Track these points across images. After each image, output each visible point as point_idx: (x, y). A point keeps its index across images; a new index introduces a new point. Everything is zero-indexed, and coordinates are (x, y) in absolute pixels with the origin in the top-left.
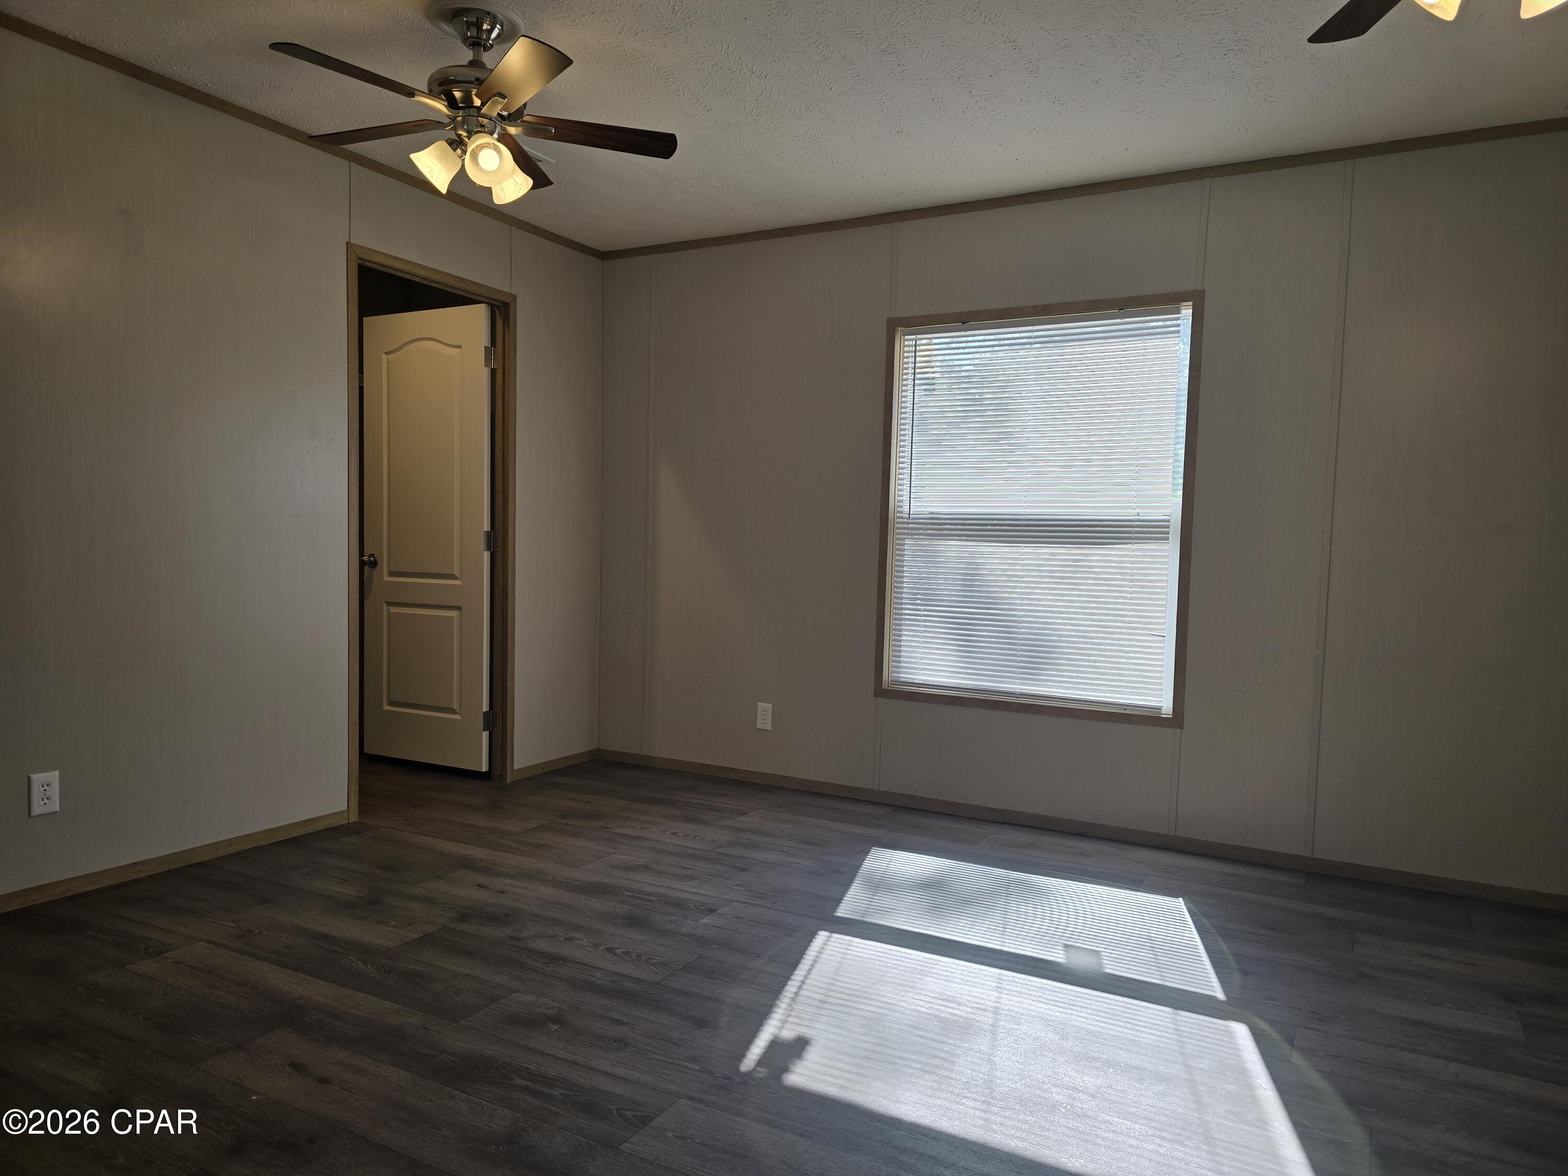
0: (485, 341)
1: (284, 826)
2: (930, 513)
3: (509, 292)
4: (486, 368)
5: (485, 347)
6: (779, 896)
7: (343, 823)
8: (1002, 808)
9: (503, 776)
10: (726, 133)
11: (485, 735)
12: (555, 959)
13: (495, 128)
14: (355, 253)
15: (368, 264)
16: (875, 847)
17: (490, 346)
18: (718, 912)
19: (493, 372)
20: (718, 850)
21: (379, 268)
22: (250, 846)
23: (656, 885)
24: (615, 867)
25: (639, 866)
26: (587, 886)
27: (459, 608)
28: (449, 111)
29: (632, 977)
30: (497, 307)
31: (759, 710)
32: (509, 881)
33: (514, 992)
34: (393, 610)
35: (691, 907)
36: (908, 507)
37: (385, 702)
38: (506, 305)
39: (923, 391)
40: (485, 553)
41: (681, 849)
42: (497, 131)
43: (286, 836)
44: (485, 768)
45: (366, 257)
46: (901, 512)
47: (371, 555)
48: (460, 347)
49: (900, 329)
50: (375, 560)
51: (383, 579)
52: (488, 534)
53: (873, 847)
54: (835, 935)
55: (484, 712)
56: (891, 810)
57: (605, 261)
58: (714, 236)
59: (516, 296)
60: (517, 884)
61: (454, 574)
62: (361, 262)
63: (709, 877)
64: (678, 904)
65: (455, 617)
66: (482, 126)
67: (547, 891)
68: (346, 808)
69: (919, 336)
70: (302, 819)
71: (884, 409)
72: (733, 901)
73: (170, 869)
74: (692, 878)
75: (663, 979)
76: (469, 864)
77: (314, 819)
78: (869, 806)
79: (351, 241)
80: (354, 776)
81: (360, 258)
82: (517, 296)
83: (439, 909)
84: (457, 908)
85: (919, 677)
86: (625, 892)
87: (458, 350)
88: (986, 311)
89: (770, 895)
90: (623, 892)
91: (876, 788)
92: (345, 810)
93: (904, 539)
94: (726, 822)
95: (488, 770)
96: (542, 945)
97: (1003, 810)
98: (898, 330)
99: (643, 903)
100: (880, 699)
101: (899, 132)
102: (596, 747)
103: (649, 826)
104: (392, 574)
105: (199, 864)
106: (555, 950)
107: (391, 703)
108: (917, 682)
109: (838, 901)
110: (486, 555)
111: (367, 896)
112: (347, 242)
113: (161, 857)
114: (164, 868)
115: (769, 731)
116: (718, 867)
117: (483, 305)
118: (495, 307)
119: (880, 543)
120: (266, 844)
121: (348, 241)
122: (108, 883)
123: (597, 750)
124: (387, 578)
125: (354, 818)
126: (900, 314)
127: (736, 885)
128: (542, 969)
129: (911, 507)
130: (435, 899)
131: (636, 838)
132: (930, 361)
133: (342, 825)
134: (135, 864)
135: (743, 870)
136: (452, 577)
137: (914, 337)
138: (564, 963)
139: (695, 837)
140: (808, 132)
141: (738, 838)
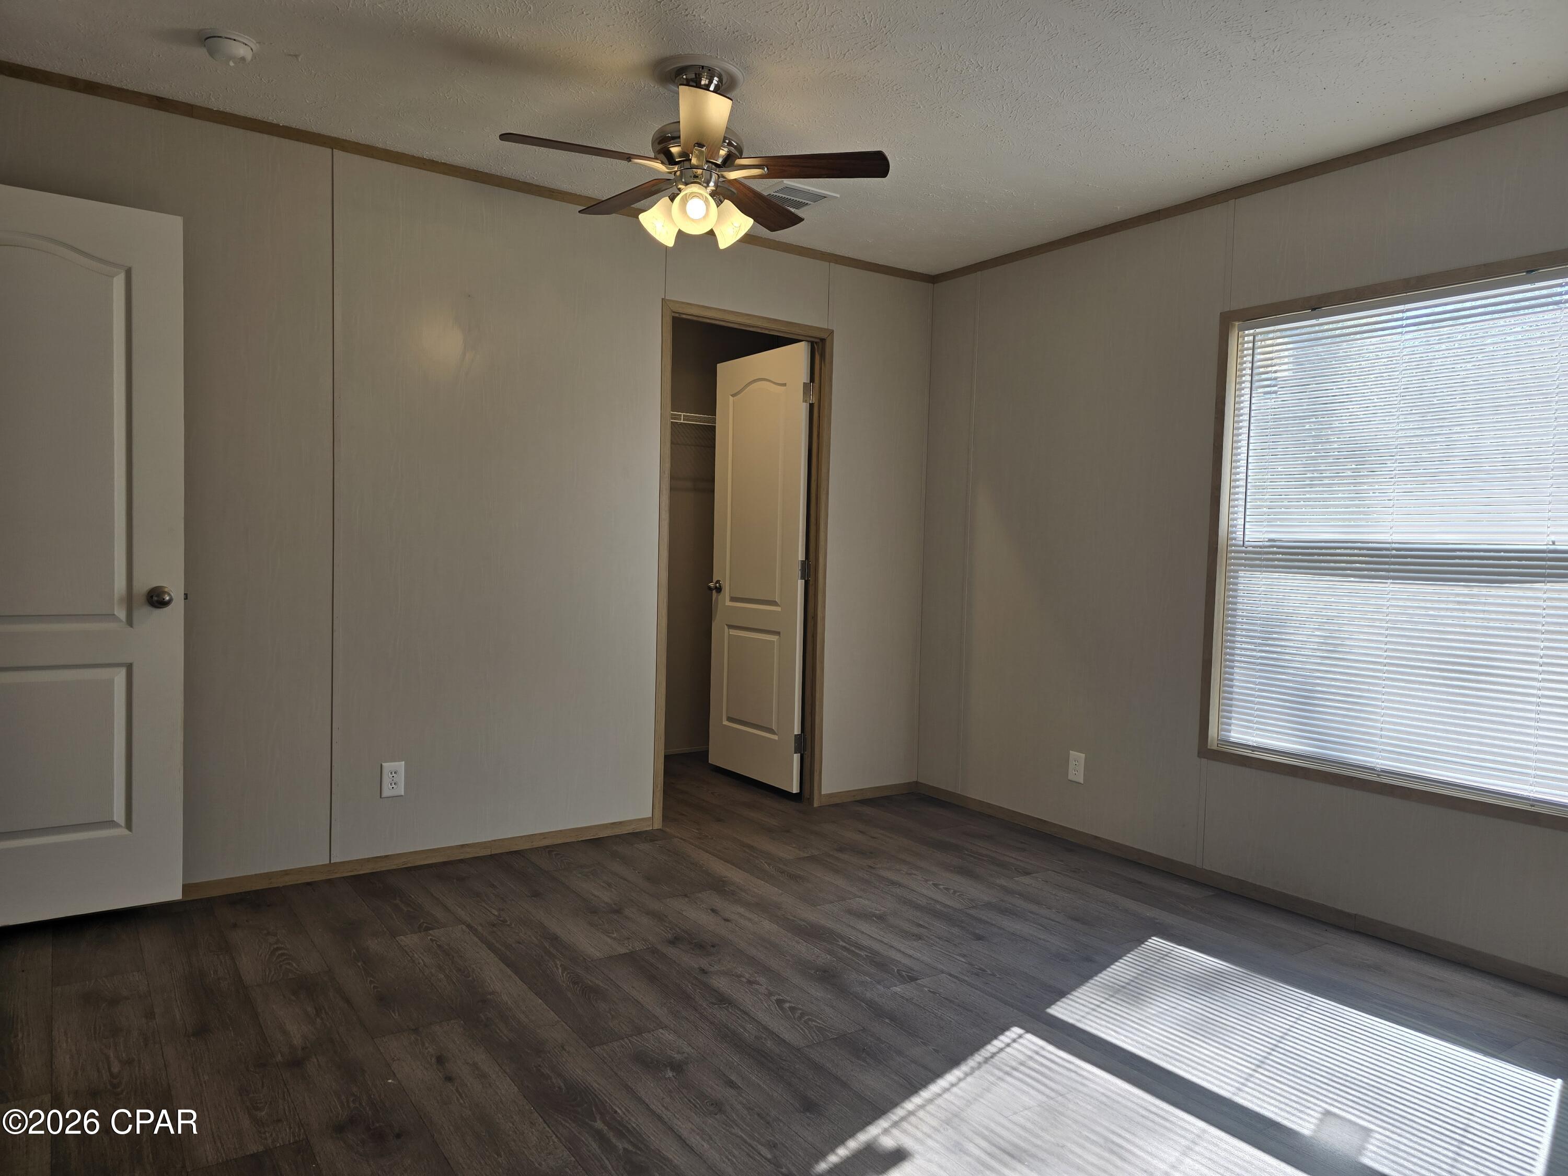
0: (804, 377)
1: (593, 826)
2: (1270, 540)
3: (826, 328)
4: (805, 403)
5: (804, 383)
6: (998, 976)
7: (648, 829)
8: (1355, 913)
9: (810, 800)
10: (988, 136)
11: (796, 757)
12: (723, 1000)
13: (711, 177)
14: (670, 308)
15: (684, 316)
16: (1157, 937)
17: (809, 382)
18: (919, 981)
19: (811, 406)
20: (972, 912)
21: (695, 319)
22: (560, 842)
23: (876, 939)
24: (850, 912)
25: (875, 915)
26: (809, 927)
27: (778, 633)
28: (667, 168)
29: (779, 1037)
30: (816, 343)
31: (1071, 758)
32: (742, 910)
33: (662, 1028)
34: (733, 632)
35: (894, 971)
36: (1242, 534)
37: (724, 718)
38: (823, 340)
39: (1262, 394)
40: (800, 581)
41: (931, 904)
42: (713, 179)
43: (593, 836)
44: (795, 789)
45: (681, 310)
46: (1235, 539)
47: (718, 582)
48: (785, 385)
49: (1237, 323)
50: (720, 586)
51: (725, 604)
52: (803, 563)
53: (1153, 936)
54: (1029, 1036)
55: (795, 735)
56: (1211, 894)
57: (935, 285)
58: (1036, 245)
59: (833, 331)
60: (747, 914)
61: (776, 601)
62: (673, 314)
63: (938, 940)
64: (881, 964)
65: (776, 642)
66: (696, 177)
67: (767, 926)
68: (651, 816)
69: (1258, 330)
70: (610, 822)
71: (1215, 418)
72: (943, 972)
73: (493, 853)
74: (919, 937)
75: (807, 1046)
76: (720, 886)
77: (620, 823)
78: (1186, 886)
79: (666, 298)
80: (659, 786)
81: (673, 312)
82: (835, 330)
83: (662, 928)
84: (678, 929)
85: (1252, 738)
86: (840, 940)
87: (783, 388)
88: (1341, 292)
89: (990, 973)
90: (838, 941)
91: (1199, 865)
92: (650, 817)
93: (1237, 571)
94: (1002, 882)
95: (799, 792)
96: (722, 984)
97: (1356, 915)
98: (1233, 326)
99: (849, 956)
100: (1204, 761)
101: (1184, 99)
102: (915, 779)
103: (916, 872)
104: (733, 599)
105: (516, 852)
106: (729, 991)
107: (730, 719)
108: (1251, 743)
109: (1061, 994)
110: (801, 584)
111: (615, 904)
112: (662, 299)
113: (485, 842)
114: (487, 852)
115: (1081, 784)
116: (955, 930)
117: (803, 343)
118: (815, 344)
119: (1208, 576)
120: (576, 840)
121: (664, 297)
122: (441, 860)
123: (917, 783)
124: (728, 603)
125: (658, 825)
126: (1235, 306)
127: (960, 955)
128: (705, 1009)
129: (1247, 533)
130: (666, 917)
131: (893, 883)
132: (1272, 359)
133: (646, 831)
134: (462, 846)
135: (979, 938)
136: (773, 603)
137: (1252, 331)
138: (728, 1007)
139: (955, 892)
140: (1077, 119)
141: (1002, 901)
